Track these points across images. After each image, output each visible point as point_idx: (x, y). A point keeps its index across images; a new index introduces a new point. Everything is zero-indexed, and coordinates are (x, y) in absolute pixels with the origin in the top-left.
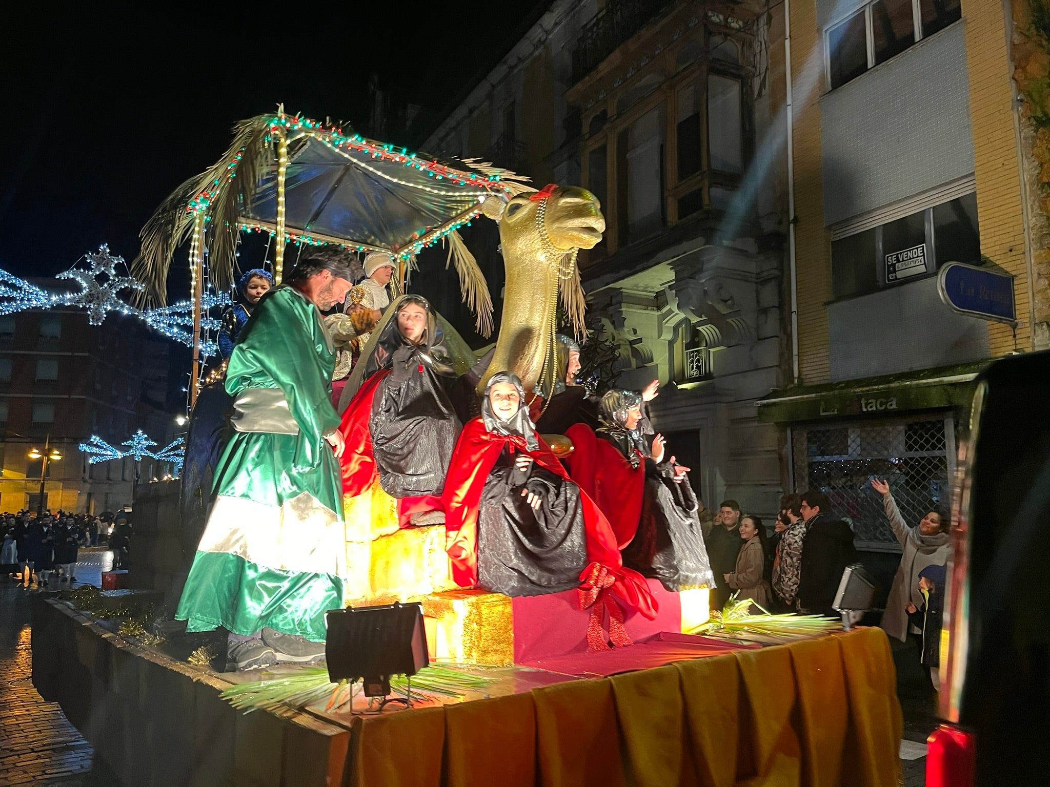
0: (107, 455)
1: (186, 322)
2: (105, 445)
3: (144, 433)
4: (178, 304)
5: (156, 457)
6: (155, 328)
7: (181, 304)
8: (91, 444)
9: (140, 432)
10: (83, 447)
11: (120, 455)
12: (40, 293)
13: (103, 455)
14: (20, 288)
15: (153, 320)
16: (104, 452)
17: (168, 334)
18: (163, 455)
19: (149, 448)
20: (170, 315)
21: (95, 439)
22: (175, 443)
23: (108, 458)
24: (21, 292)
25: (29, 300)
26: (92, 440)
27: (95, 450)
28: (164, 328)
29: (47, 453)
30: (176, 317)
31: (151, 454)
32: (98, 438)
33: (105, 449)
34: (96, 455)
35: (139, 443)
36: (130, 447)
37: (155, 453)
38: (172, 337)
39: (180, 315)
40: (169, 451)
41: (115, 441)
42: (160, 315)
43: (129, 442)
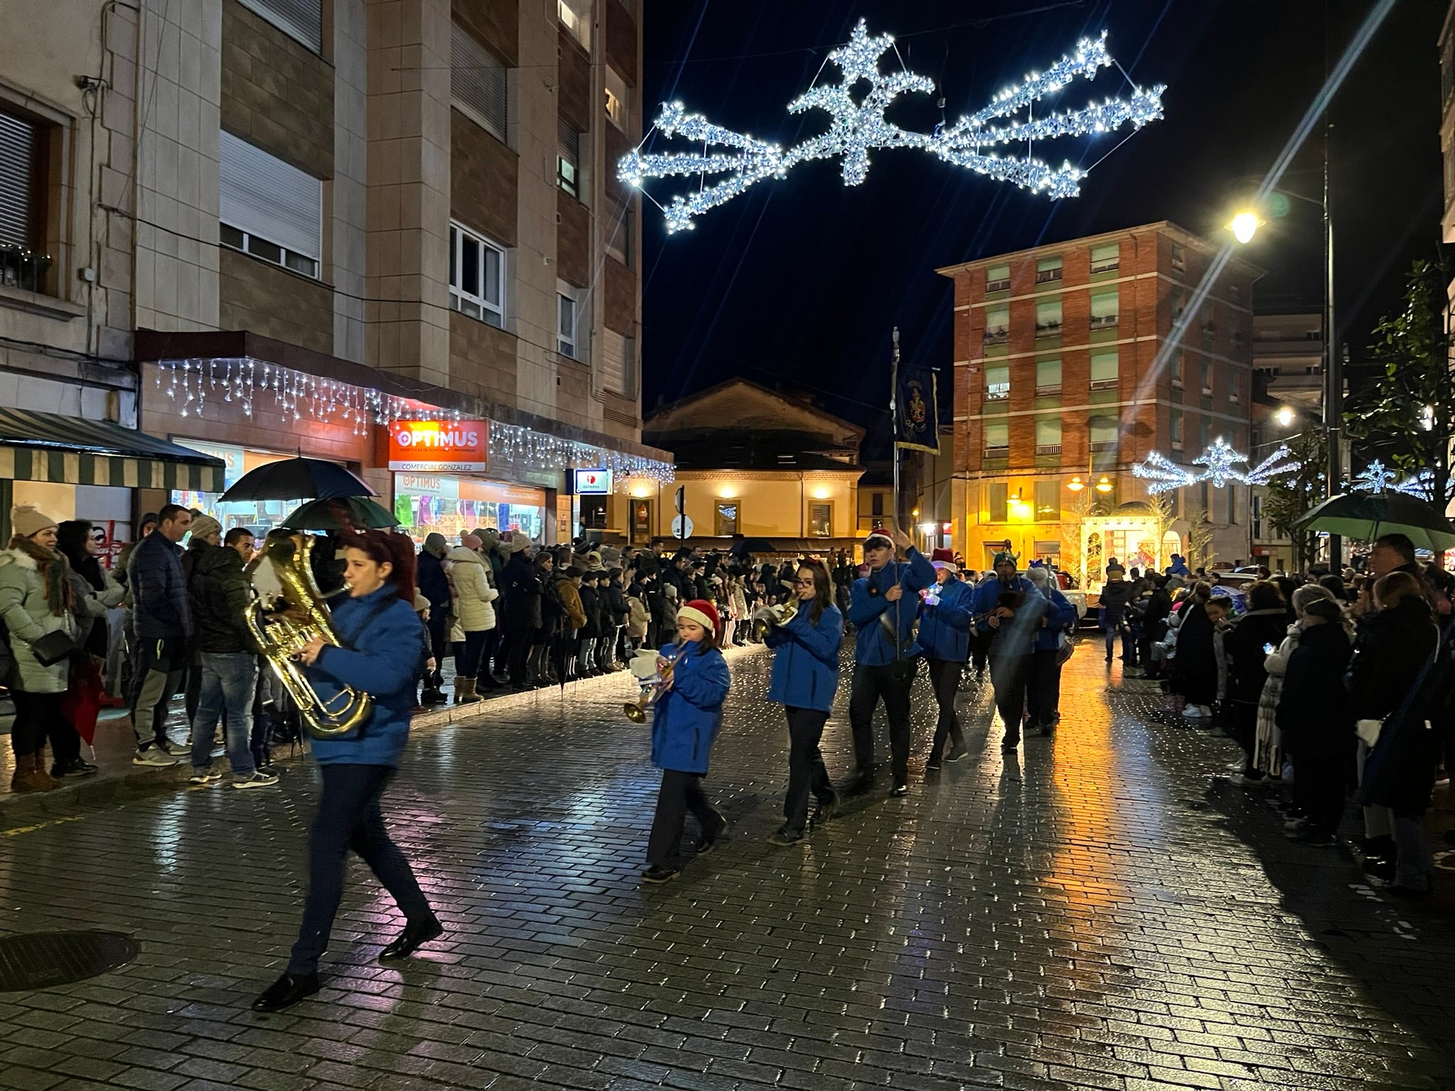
0: (1173, 481)
1: (1014, 136)
2: (1168, 464)
3: (1225, 442)
4: (995, 99)
5: (1248, 481)
6: (956, 163)
7: (1003, 98)
8: (1148, 465)
9: (1219, 441)
10: (1138, 470)
11: (1190, 479)
12: (770, 150)
13: (1167, 481)
14: (741, 150)
15: (951, 149)
16: (1167, 477)
17: (980, 170)
18: (1257, 477)
19: (1236, 466)
20: (984, 129)
21: (1154, 457)
22: (1276, 456)
23: (1174, 485)
24: (742, 157)
25: (754, 168)
26: (1150, 459)
27: (1154, 474)
28: (970, 159)
29: (1091, 484)
30: (993, 129)
31: (1240, 477)
32: (1158, 455)
33: (1170, 472)
34: (1159, 481)
35: (1218, 459)
36: (1204, 466)
37: (1246, 472)
38: (988, 176)
39: (1003, 122)
40: (1268, 468)
41: (1181, 458)
42: (965, 132)
43: (1203, 459)
